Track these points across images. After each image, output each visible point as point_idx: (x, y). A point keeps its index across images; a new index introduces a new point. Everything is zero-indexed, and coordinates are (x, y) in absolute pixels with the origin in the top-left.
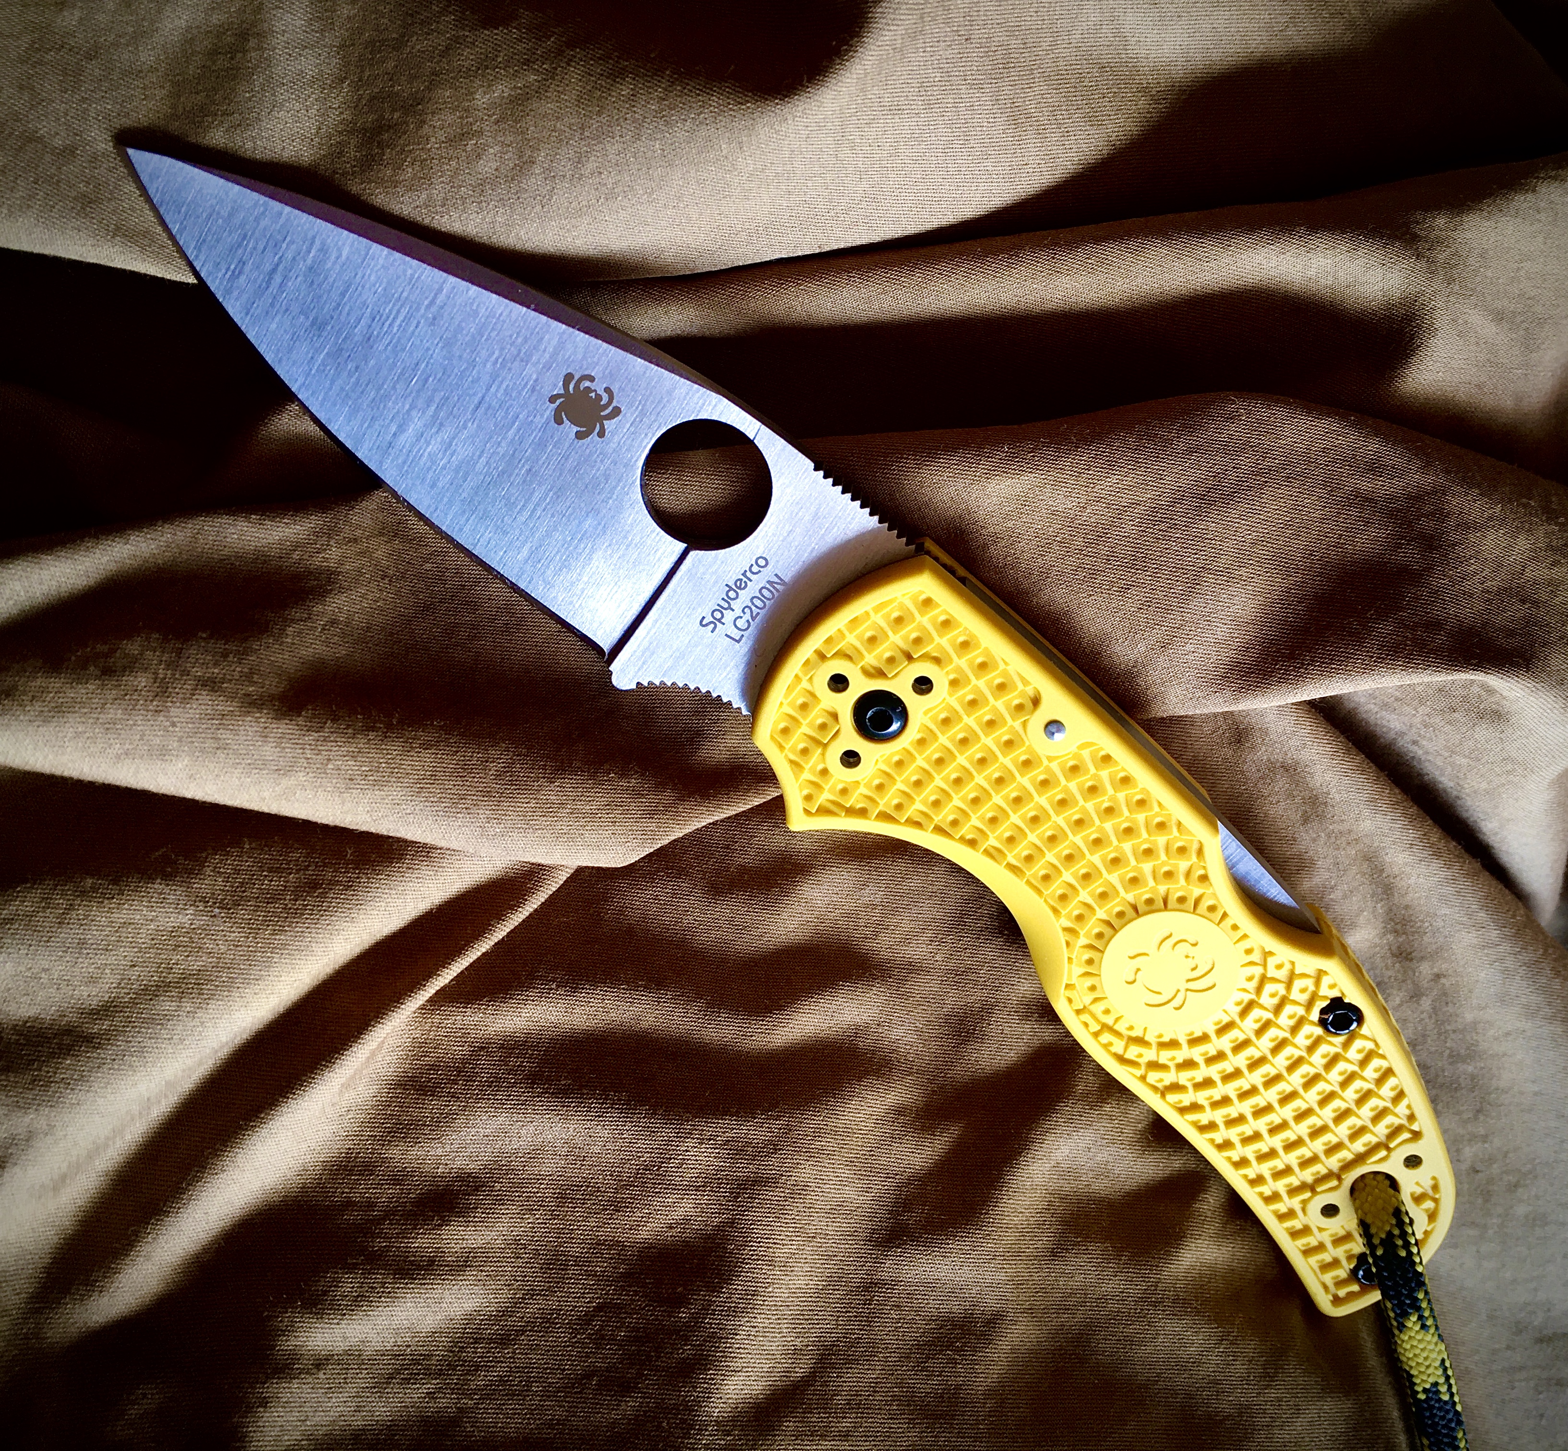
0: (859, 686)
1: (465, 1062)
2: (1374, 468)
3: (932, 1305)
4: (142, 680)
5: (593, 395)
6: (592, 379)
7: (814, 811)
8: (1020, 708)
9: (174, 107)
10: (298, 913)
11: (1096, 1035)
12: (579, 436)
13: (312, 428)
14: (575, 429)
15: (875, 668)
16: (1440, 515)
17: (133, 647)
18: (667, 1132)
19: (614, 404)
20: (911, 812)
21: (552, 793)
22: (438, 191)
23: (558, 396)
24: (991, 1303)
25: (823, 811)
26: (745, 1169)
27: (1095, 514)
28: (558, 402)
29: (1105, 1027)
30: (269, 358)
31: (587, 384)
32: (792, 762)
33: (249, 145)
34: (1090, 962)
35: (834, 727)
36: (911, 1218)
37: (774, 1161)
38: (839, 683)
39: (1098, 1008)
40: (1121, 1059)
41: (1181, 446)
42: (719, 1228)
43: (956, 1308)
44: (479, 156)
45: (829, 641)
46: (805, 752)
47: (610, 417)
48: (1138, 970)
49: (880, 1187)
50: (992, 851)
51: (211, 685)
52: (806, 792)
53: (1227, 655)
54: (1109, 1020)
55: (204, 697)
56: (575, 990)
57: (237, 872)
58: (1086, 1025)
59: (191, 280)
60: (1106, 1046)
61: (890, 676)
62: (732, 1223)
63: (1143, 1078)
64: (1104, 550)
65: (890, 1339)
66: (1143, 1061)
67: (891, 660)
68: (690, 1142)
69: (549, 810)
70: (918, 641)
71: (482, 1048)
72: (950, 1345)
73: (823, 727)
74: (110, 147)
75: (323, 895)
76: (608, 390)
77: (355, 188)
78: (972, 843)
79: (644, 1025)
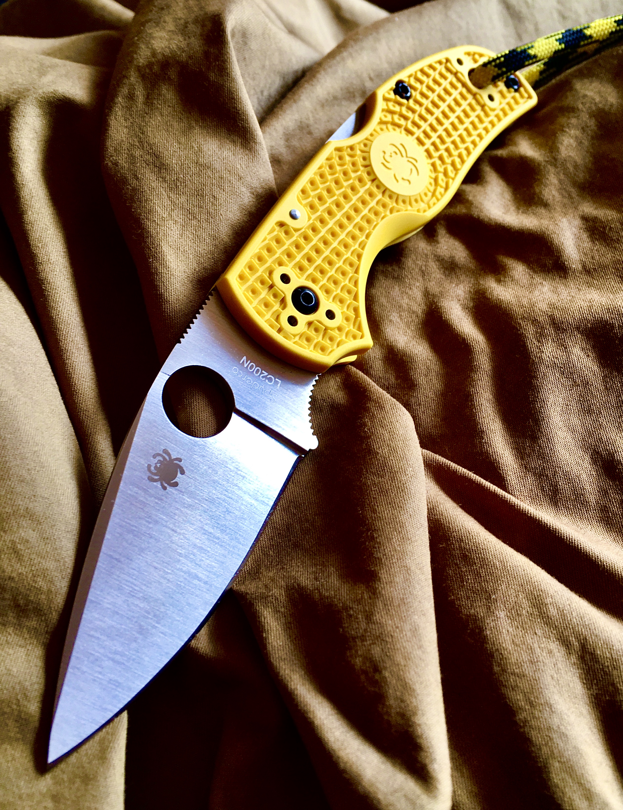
0: (292, 311)
1: (535, 474)
2: (131, 97)
3: (587, 244)
4: (376, 651)
5: (158, 465)
6: (149, 466)
7: (361, 333)
8: (287, 233)
9: (17, 740)
10: (483, 560)
11: (438, 200)
12: (183, 473)
13: (203, 631)
14: (179, 475)
15: (281, 304)
16: (150, 65)
17: (358, 662)
18: (542, 368)
19: (161, 453)
20: (351, 286)
21: (384, 451)
22: (50, 565)
23: (162, 485)
24: (577, 222)
25: (360, 328)
26: (550, 330)
27: (178, 215)
28: (166, 485)
29: (434, 194)
30: (166, 660)
31: (152, 468)
32: (338, 346)
33: (36, 686)
34: (404, 202)
35: (316, 324)
36: (549, 262)
37: (541, 319)
38: (292, 321)
39: (426, 199)
40: (446, 189)
41: (134, 182)
42: (582, 333)
43: (585, 236)
44: (27, 541)
45: (272, 326)
46: (331, 339)
47: (169, 455)
48: (403, 179)
49: (538, 279)
50: (361, 247)
51: (369, 617)
52: (352, 339)
53: (239, 150)
54: (430, 194)
55: (377, 617)
56: (483, 432)
57: (468, 598)
58: (434, 204)
59: (125, 715)
60: (442, 195)
61: (283, 295)
62: (578, 328)
63: (453, 179)
64: (196, 210)
65: (609, 256)
66: (445, 180)
67: (275, 296)
68: (544, 356)
69: (393, 450)
70: (263, 282)
71: (526, 468)
72: (604, 233)
73: (316, 330)
74: (48, 777)
75: (469, 551)
76: (154, 456)
77: (54, 616)
78: (359, 257)
79: (491, 397)
